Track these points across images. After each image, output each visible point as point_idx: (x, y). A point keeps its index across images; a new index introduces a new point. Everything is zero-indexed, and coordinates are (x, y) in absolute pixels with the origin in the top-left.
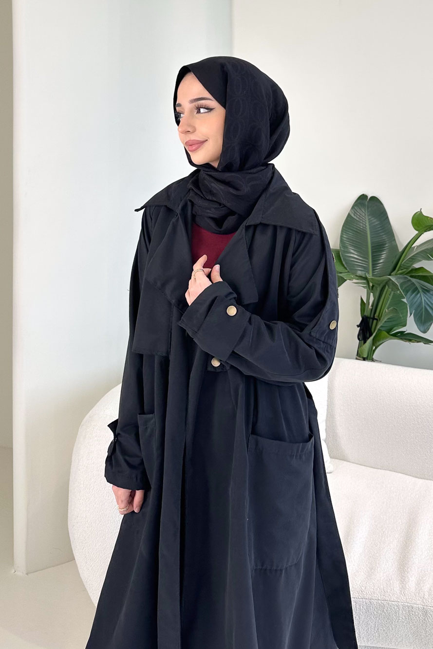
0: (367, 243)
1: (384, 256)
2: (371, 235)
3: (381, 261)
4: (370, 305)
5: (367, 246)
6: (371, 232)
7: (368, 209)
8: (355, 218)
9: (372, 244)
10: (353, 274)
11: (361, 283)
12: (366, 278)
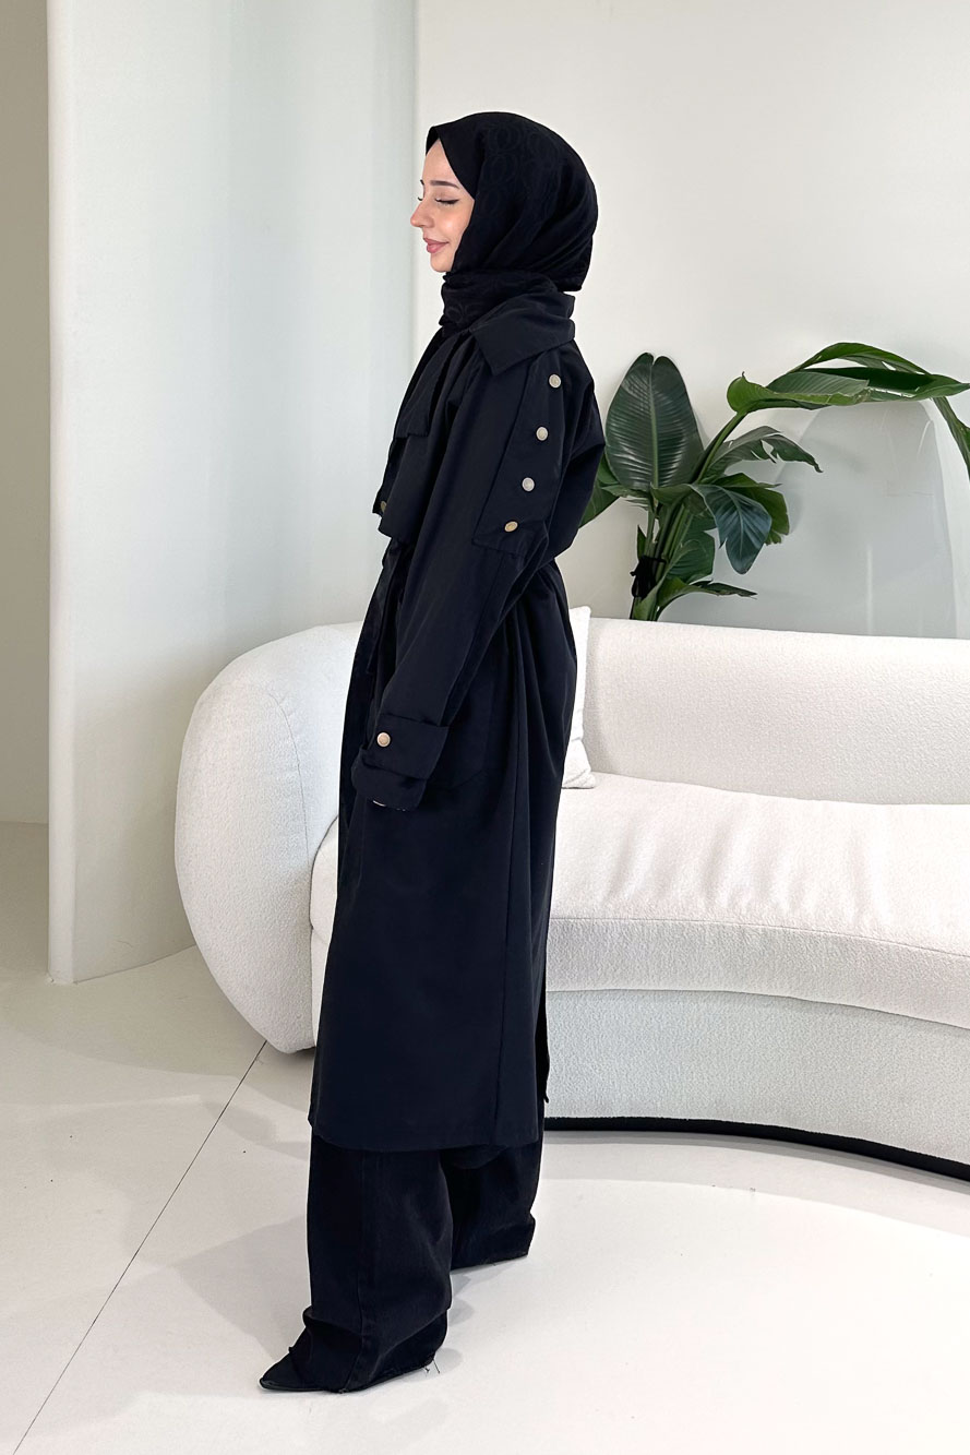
0: (651, 435)
1: (678, 458)
2: (657, 422)
3: (674, 466)
4: (655, 537)
5: (651, 440)
6: (658, 418)
7: (653, 378)
8: (631, 393)
9: (659, 435)
10: (627, 487)
11: (639, 501)
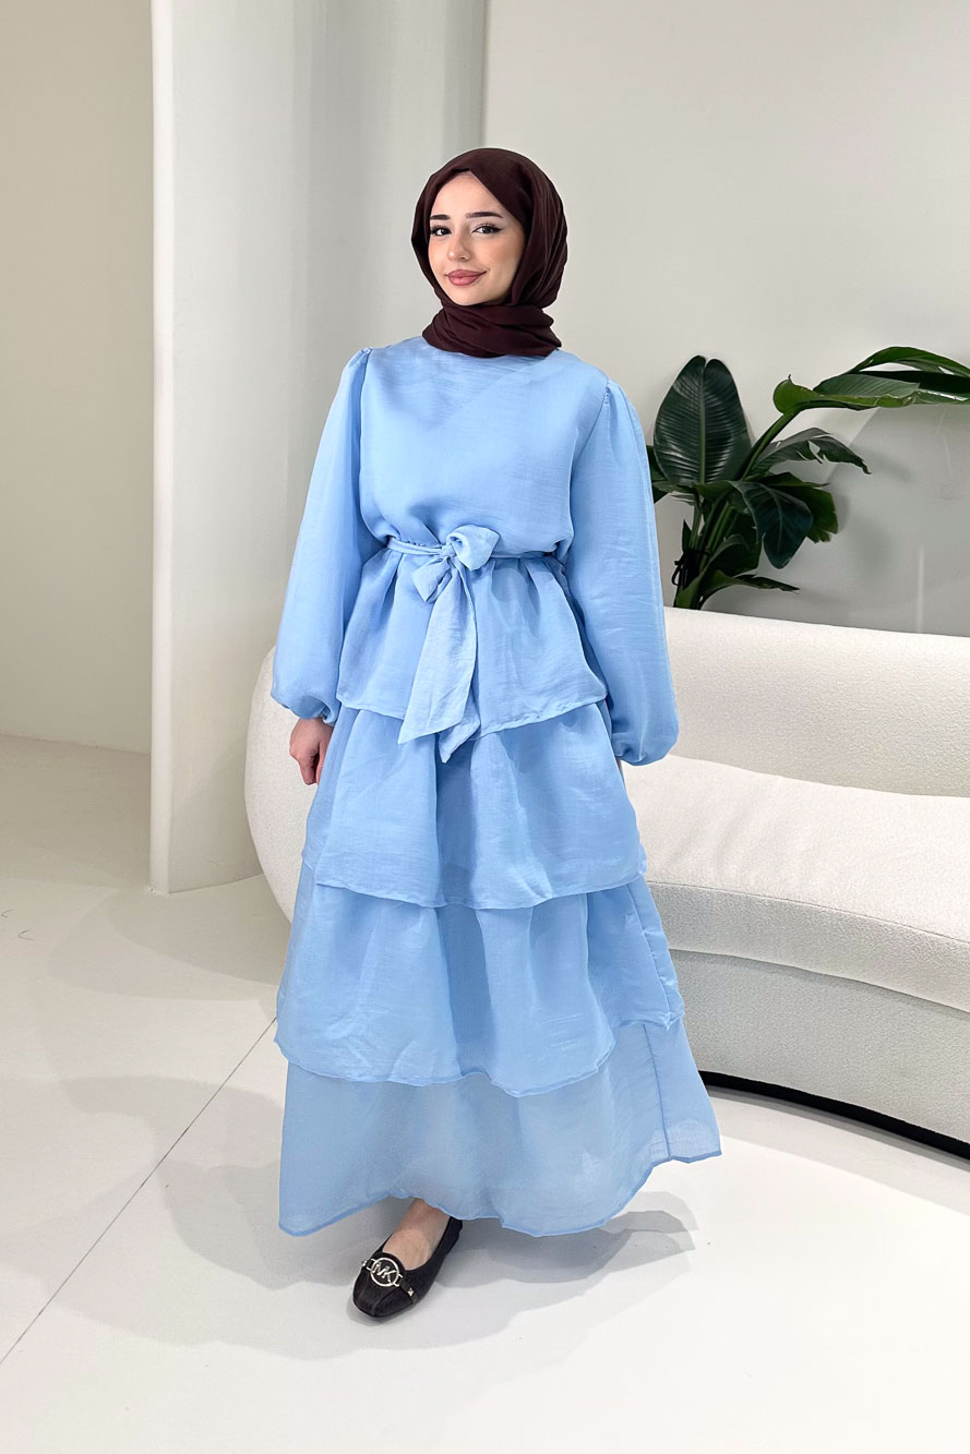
0: (699, 435)
1: (725, 457)
2: (706, 423)
3: (721, 464)
4: (699, 531)
5: (699, 439)
6: (707, 419)
7: (704, 380)
8: (682, 394)
9: (707, 435)
10: (673, 483)
11: (685, 497)
12: (692, 491)
